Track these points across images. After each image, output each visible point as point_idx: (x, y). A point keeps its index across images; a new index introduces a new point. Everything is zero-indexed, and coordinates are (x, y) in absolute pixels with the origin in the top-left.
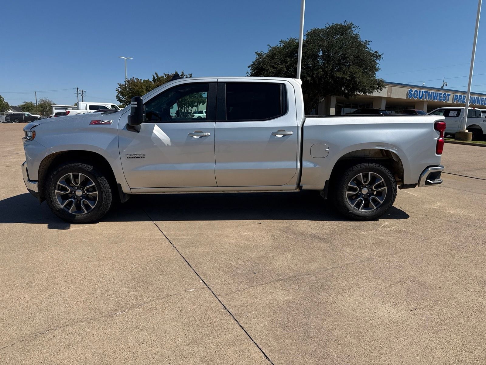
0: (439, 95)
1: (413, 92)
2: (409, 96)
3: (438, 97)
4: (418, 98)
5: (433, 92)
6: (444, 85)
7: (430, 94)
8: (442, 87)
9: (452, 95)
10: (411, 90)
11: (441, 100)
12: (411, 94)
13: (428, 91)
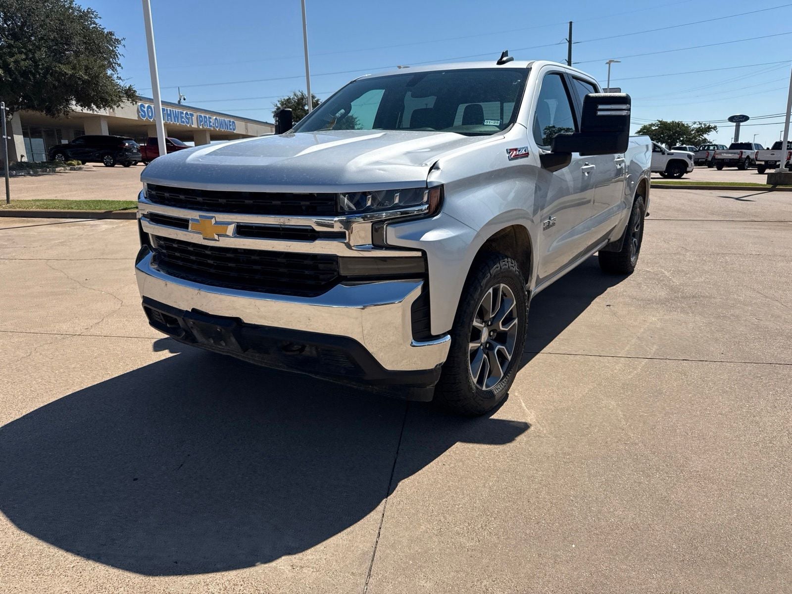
0: (179, 114)
1: (146, 108)
2: (141, 114)
3: (180, 118)
4: (147, 118)
5: (171, 109)
6: (180, 99)
7: (169, 112)
8: (179, 102)
9: (195, 115)
10: (142, 106)
11: (184, 122)
12: (144, 111)
13: (166, 108)
